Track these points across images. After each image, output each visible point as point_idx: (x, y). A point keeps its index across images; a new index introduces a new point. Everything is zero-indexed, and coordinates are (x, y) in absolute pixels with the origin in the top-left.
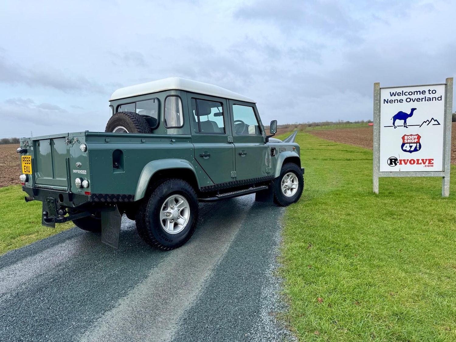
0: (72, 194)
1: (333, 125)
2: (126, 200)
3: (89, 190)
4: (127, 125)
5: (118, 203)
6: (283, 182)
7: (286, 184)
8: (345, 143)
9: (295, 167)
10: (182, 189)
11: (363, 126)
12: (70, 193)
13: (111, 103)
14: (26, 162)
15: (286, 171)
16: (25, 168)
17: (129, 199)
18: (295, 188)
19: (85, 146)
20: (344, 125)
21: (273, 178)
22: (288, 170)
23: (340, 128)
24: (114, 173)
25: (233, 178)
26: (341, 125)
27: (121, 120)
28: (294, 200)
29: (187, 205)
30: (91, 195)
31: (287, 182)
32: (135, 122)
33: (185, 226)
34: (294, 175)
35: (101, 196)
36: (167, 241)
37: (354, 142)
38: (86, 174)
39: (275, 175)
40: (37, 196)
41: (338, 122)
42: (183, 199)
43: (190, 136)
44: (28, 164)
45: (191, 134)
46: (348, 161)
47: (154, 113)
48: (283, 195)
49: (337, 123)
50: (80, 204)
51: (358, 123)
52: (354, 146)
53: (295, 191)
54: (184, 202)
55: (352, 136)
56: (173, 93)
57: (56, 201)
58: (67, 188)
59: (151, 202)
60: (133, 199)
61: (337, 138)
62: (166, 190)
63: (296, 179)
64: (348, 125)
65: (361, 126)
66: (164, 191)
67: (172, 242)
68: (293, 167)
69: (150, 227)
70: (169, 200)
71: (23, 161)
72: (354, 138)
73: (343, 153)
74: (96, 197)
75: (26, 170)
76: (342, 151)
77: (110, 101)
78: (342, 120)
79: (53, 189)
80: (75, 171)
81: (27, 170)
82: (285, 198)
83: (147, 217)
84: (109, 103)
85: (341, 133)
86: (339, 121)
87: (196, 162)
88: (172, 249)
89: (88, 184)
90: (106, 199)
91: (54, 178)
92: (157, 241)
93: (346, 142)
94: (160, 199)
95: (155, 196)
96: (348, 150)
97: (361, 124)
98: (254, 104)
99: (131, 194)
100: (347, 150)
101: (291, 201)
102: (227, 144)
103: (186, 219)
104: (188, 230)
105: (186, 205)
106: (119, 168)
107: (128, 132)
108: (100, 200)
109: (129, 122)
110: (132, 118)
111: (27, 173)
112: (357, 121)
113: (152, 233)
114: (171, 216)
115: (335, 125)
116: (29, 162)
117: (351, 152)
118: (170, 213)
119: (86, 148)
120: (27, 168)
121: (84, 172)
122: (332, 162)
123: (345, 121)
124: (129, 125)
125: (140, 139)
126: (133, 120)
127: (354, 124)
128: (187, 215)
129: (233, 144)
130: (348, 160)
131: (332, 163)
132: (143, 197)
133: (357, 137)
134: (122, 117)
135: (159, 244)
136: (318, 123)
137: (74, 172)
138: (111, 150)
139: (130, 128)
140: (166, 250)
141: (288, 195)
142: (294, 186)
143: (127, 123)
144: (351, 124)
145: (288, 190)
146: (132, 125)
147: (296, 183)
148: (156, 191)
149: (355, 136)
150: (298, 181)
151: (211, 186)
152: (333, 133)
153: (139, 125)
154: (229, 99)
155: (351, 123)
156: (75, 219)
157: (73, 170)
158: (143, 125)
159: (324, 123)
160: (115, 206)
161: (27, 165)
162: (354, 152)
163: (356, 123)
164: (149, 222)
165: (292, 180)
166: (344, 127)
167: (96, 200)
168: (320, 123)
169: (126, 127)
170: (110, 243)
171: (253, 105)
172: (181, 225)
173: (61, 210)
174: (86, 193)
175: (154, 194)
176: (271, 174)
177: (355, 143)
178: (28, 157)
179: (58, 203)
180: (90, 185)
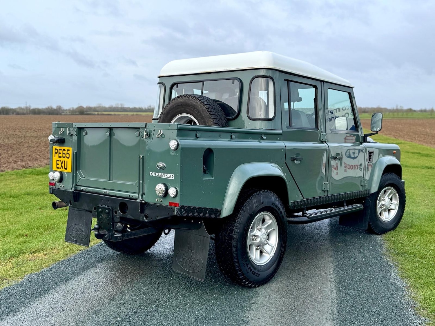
0: (146, 203)
1: (387, 113)
2: (213, 216)
3: (177, 201)
4: (198, 113)
5: (205, 219)
6: (379, 201)
7: (383, 202)
8: (412, 142)
9: (396, 179)
10: (272, 204)
11: (433, 116)
12: (143, 203)
13: (160, 80)
14: (61, 155)
15: (385, 184)
16: (59, 163)
17: (215, 215)
18: (394, 210)
19: (176, 143)
20: (405, 113)
21: (368, 193)
22: (387, 183)
23: (399, 118)
24: (203, 179)
25: (325, 191)
26: (400, 114)
27: (189, 106)
28: (392, 226)
29: (276, 227)
30: (179, 208)
31: (384, 200)
32: (210, 110)
33: (272, 256)
34: (394, 191)
35: (188, 209)
36: (254, 274)
37: (425, 141)
38: (173, 179)
39: (371, 190)
40: (76, 203)
41: (395, 108)
42: (271, 219)
43: (281, 132)
44: (64, 157)
45: (282, 130)
46: (429, 170)
47: (228, 97)
48: (378, 218)
49: (393, 109)
50: (158, 218)
51: (425, 111)
52: (425, 146)
53: (393, 214)
54: (273, 223)
55: (418, 130)
56: (262, 73)
57: (112, 211)
58: (137, 195)
59: (239, 220)
60: (220, 214)
61: (397, 133)
62: (256, 205)
63: (396, 196)
64: (410, 115)
65: (429, 116)
66: (254, 206)
67: (259, 276)
68: (394, 178)
69: (237, 254)
70: (257, 219)
71: (56, 153)
72: (423, 135)
73: (416, 156)
74: (185, 210)
75: (59, 166)
76: (412, 153)
77: (159, 77)
78: (400, 107)
79: (109, 194)
80: (153, 174)
81: (62, 166)
82: (381, 222)
83: (235, 240)
84: (158, 80)
85: (401, 126)
86: (397, 107)
87: (286, 168)
88: (257, 286)
89: (177, 192)
90: (193, 213)
91: (110, 180)
92: (243, 275)
93: (412, 139)
94: (249, 216)
95: (244, 212)
96: (421, 152)
97: (430, 113)
98: (351, 89)
99: (219, 208)
100: (419, 153)
101: (388, 228)
102: (319, 143)
103: (273, 247)
104: (276, 261)
105: (274, 226)
106: (207, 172)
107: (198, 124)
108: (188, 214)
109: (201, 109)
110: (205, 103)
111: (63, 170)
112: (423, 108)
113: (238, 262)
114: (258, 240)
115: (391, 113)
116: (68, 156)
117: (427, 155)
118: (257, 236)
119: (178, 145)
120: (62, 163)
121: (170, 176)
122: (407, 169)
123: (405, 108)
124: (201, 113)
125: (230, 134)
126: (208, 106)
127: (419, 112)
128: (274, 240)
129: (326, 144)
130: (429, 168)
131: (407, 171)
132: (232, 212)
133: (427, 132)
134: (190, 101)
135: (245, 278)
136: (365, 109)
137: (150, 175)
138: (202, 148)
139: (202, 118)
140: (251, 287)
141: (385, 218)
142: (393, 207)
143: (198, 110)
144: (415, 113)
145: (385, 211)
146: (206, 114)
147: (396, 202)
148: (245, 205)
149: (424, 131)
150: (398, 200)
151: (301, 201)
152: (389, 124)
153: (214, 113)
154: (324, 82)
155: (415, 111)
156: (135, 237)
157: (151, 173)
158: (218, 113)
159: (374, 109)
160: (200, 223)
161: (62, 159)
162: (431, 156)
163: (421, 111)
164: (237, 247)
165: (390, 197)
166: (403, 116)
167: (184, 214)
168: (368, 108)
169: (195, 115)
170: (189, 273)
171: (349, 90)
172: (268, 253)
173: (119, 224)
174: (171, 204)
175: (243, 209)
176: (367, 188)
177: (426, 143)
178: (66, 148)
179: (117, 215)
180: (179, 193)
